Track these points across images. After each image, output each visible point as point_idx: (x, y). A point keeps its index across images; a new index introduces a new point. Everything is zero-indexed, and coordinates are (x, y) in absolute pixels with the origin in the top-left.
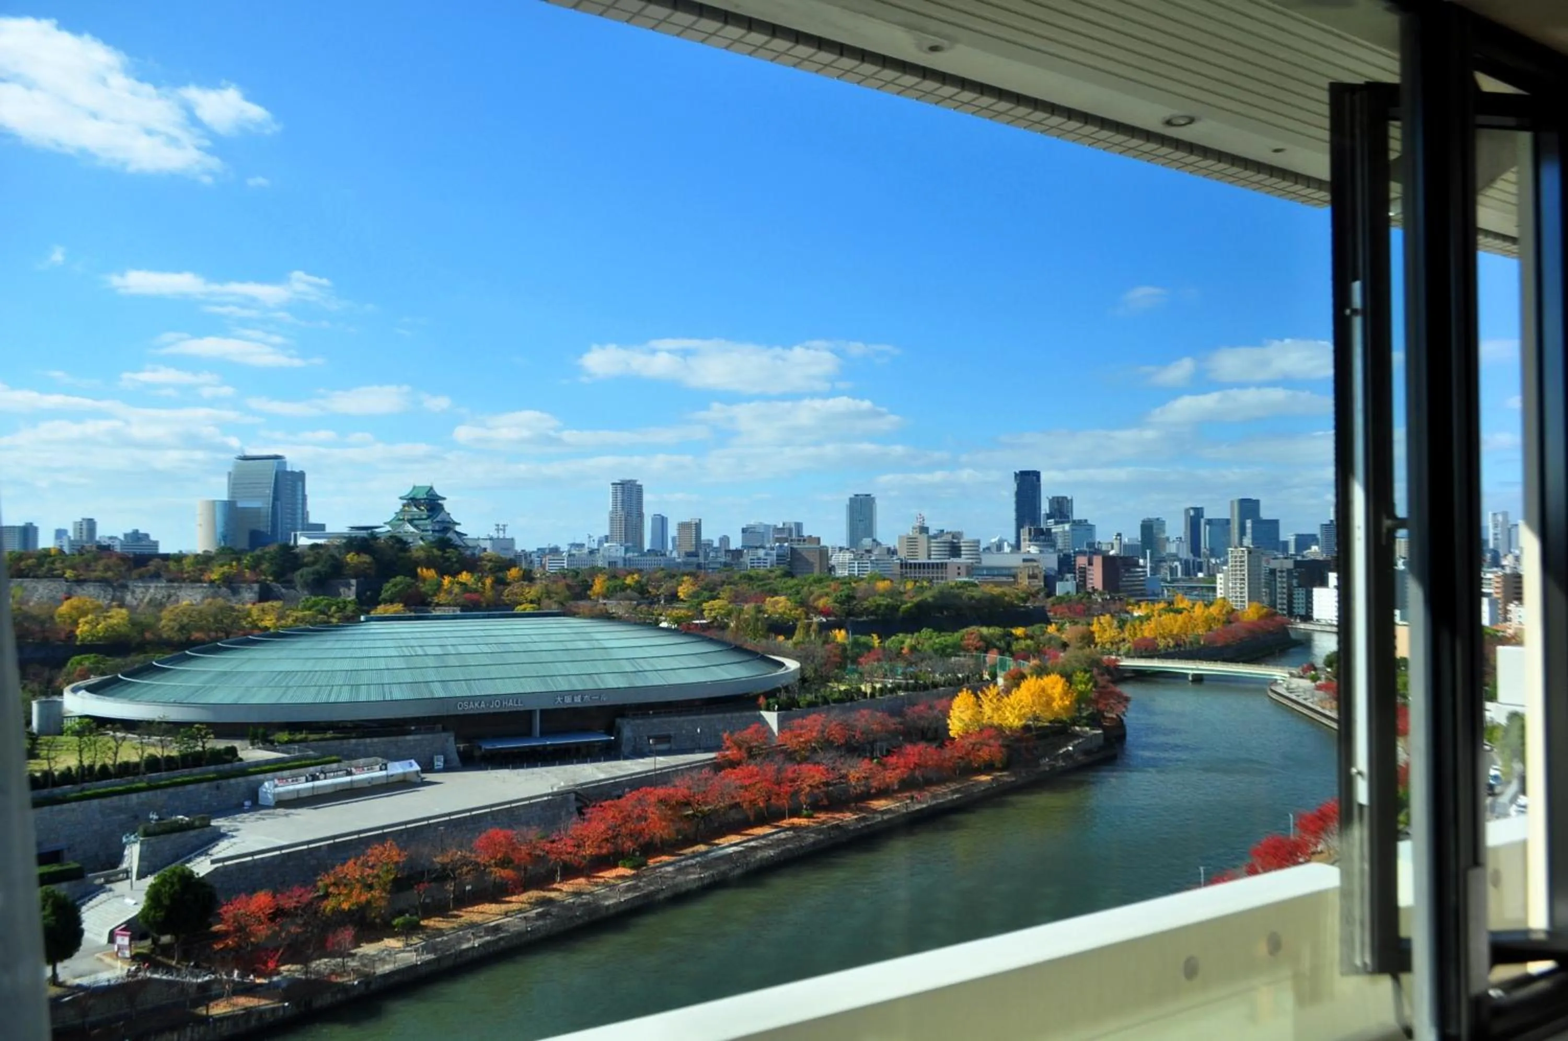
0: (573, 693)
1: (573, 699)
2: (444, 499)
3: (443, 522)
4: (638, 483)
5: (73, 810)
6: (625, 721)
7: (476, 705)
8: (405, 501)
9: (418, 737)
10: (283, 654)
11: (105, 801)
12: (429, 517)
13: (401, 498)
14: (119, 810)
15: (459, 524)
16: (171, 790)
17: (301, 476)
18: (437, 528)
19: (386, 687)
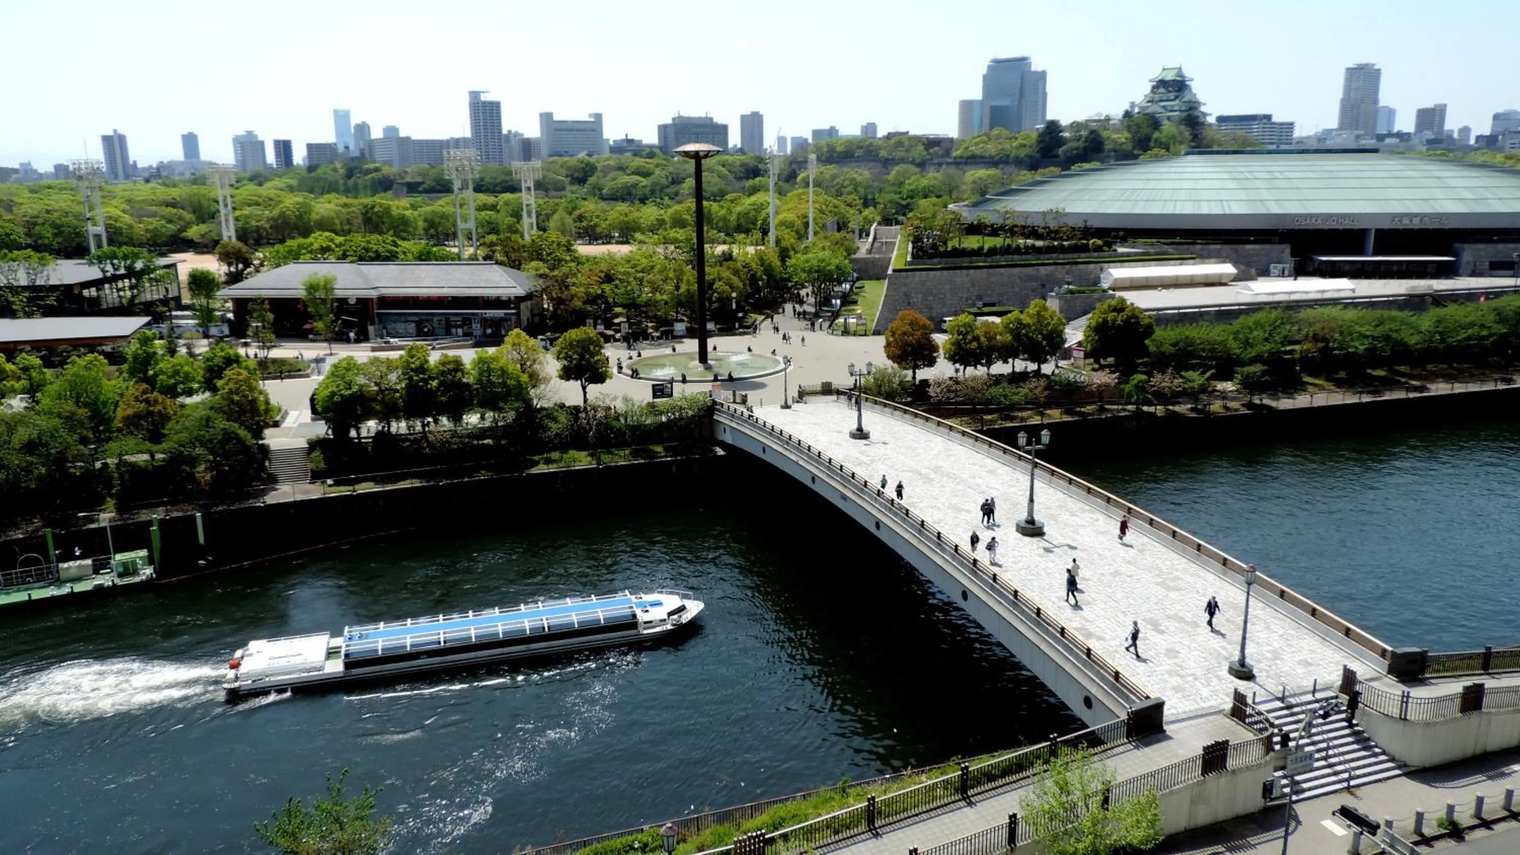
0: (1412, 216)
1: (1411, 221)
2: (1192, 80)
3: (1190, 102)
4: (1376, 67)
5: (1002, 274)
6: (1466, 246)
7: (1313, 221)
8: (1154, 83)
9: (1257, 247)
10: (1126, 176)
11: (1024, 270)
12: (1176, 98)
13: (1151, 81)
14: (1031, 278)
15: (1204, 104)
16: (1068, 267)
17: (1042, 75)
18: (1183, 108)
19: (1224, 203)
